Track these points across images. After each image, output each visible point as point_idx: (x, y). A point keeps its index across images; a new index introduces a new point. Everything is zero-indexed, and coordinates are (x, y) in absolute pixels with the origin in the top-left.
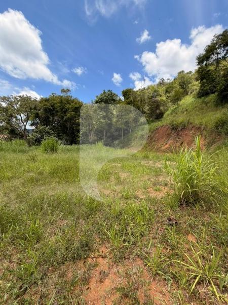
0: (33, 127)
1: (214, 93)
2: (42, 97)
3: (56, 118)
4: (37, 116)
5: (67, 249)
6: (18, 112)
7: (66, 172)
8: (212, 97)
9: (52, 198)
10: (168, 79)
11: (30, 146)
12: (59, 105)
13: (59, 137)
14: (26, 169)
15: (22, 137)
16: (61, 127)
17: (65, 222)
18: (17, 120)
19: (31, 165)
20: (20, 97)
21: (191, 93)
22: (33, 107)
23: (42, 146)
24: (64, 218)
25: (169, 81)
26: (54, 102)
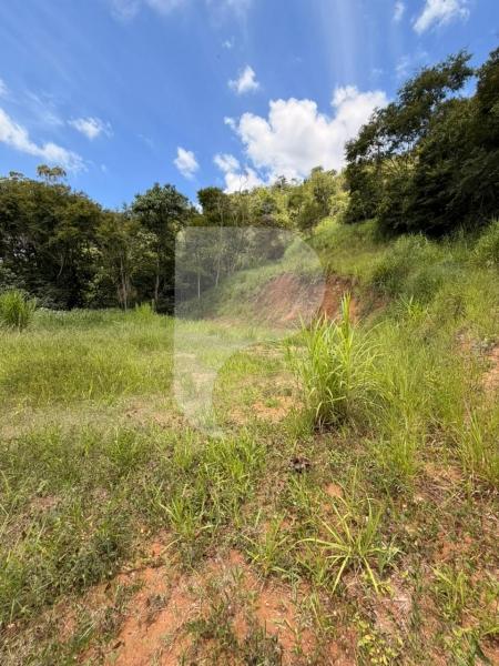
1: (372, 217)
3: (23, 239)
5: (59, 566)
7: (56, 376)
9: (14, 445)
10: (293, 180)
12: (32, 204)
13: (32, 288)
16: (39, 262)
17: (53, 501)
21: (335, 212)
24: (52, 490)
25: (295, 183)
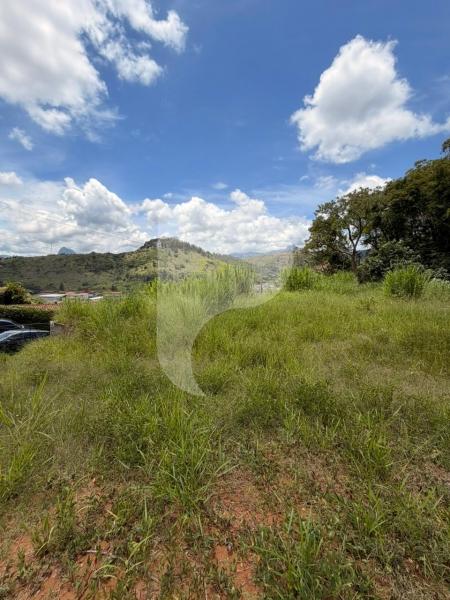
0: (369, 246)
2: (389, 180)
3: (422, 218)
4: (378, 223)
6: (345, 224)
11: (361, 282)
12: (433, 183)
14: (355, 326)
15: (348, 267)
18: (342, 237)
19: (365, 319)
20: (350, 195)
22: (371, 207)
23: (386, 282)
26: (418, 181)
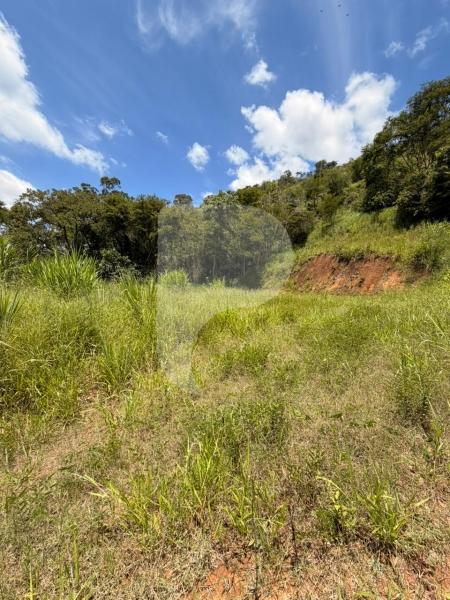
1: (390, 206)
8: (389, 213)
10: (298, 173)
21: (349, 202)
25: (299, 176)
